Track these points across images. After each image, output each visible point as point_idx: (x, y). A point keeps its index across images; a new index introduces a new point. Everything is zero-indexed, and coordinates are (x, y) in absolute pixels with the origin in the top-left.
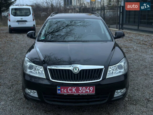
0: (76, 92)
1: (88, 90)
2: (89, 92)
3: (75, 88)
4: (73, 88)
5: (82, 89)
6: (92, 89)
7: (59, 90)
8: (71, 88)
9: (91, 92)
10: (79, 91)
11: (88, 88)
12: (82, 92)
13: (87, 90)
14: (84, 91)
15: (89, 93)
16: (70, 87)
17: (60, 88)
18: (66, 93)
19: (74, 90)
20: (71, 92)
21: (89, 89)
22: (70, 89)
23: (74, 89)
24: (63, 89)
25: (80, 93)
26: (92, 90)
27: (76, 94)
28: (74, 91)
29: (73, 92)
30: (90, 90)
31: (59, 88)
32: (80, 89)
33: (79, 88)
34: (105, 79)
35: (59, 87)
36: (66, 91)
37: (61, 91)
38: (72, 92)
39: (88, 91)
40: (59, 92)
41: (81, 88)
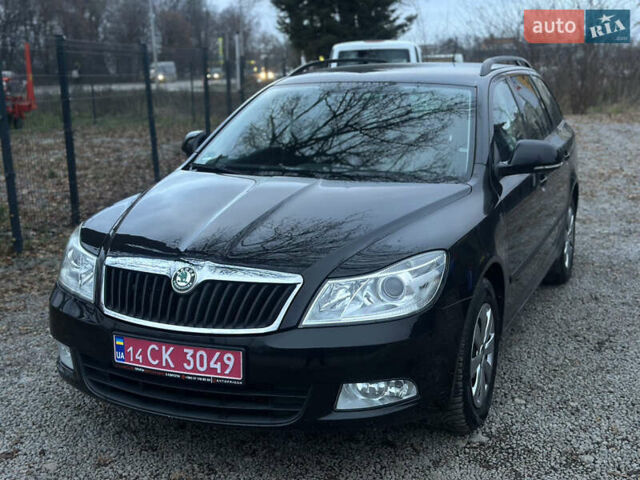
0: (172, 366)
1: (216, 363)
2: (222, 373)
3: (172, 349)
4: (164, 348)
5: (194, 356)
6: (230, 359)
7: (121, 349)
8: (157, 348)
9: (227, 372)
10: (185, 365)
11: (218, 354)
12: (195, 369)
13: (212, 365)
14: (202, 365)
15: (219, 374)
16: (154, 342)
17: (122, 343)
18: (140, 367)
19: (166, 356)
20: (157, 362)
21: (220, 359)
22: (153, 349)
23: (166, 351)
24: (131, 349)
25: (188, 371)
26: (231, 364)
27: (173, 372)
28: (166, 360)
29: (164, 364)
30: (224, 366)
31: (120, 343)
32: (189, 357)
33: (185, 350)
34: (295, 327)
35: (120, 337)
36: (140, 358)
37: (127, 356)
38: (160, 365)
39: (218, 366)
40: (119, 356)
41: (190, 352)
